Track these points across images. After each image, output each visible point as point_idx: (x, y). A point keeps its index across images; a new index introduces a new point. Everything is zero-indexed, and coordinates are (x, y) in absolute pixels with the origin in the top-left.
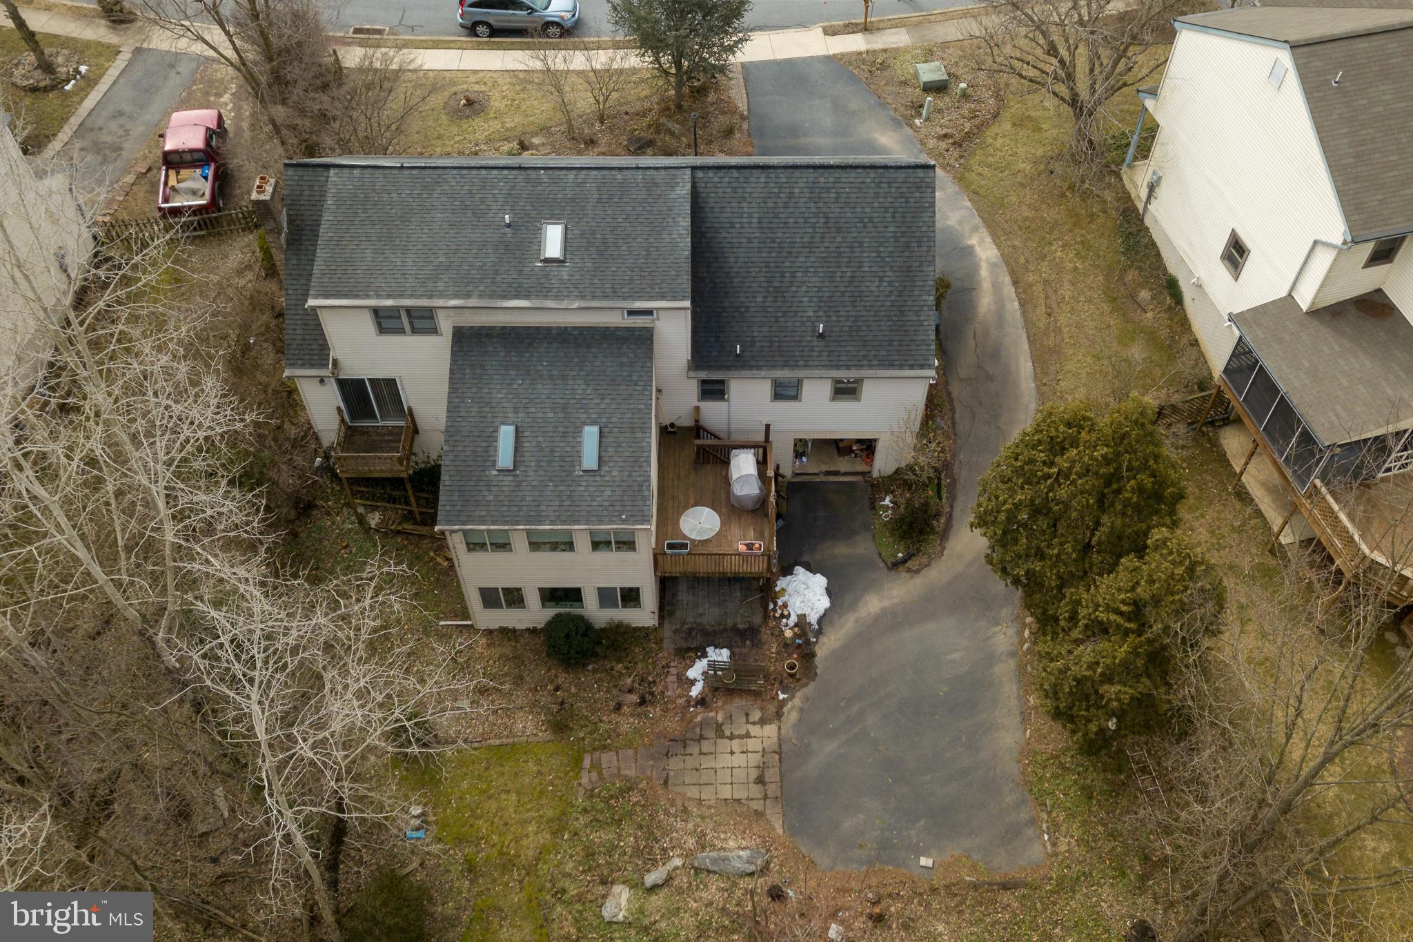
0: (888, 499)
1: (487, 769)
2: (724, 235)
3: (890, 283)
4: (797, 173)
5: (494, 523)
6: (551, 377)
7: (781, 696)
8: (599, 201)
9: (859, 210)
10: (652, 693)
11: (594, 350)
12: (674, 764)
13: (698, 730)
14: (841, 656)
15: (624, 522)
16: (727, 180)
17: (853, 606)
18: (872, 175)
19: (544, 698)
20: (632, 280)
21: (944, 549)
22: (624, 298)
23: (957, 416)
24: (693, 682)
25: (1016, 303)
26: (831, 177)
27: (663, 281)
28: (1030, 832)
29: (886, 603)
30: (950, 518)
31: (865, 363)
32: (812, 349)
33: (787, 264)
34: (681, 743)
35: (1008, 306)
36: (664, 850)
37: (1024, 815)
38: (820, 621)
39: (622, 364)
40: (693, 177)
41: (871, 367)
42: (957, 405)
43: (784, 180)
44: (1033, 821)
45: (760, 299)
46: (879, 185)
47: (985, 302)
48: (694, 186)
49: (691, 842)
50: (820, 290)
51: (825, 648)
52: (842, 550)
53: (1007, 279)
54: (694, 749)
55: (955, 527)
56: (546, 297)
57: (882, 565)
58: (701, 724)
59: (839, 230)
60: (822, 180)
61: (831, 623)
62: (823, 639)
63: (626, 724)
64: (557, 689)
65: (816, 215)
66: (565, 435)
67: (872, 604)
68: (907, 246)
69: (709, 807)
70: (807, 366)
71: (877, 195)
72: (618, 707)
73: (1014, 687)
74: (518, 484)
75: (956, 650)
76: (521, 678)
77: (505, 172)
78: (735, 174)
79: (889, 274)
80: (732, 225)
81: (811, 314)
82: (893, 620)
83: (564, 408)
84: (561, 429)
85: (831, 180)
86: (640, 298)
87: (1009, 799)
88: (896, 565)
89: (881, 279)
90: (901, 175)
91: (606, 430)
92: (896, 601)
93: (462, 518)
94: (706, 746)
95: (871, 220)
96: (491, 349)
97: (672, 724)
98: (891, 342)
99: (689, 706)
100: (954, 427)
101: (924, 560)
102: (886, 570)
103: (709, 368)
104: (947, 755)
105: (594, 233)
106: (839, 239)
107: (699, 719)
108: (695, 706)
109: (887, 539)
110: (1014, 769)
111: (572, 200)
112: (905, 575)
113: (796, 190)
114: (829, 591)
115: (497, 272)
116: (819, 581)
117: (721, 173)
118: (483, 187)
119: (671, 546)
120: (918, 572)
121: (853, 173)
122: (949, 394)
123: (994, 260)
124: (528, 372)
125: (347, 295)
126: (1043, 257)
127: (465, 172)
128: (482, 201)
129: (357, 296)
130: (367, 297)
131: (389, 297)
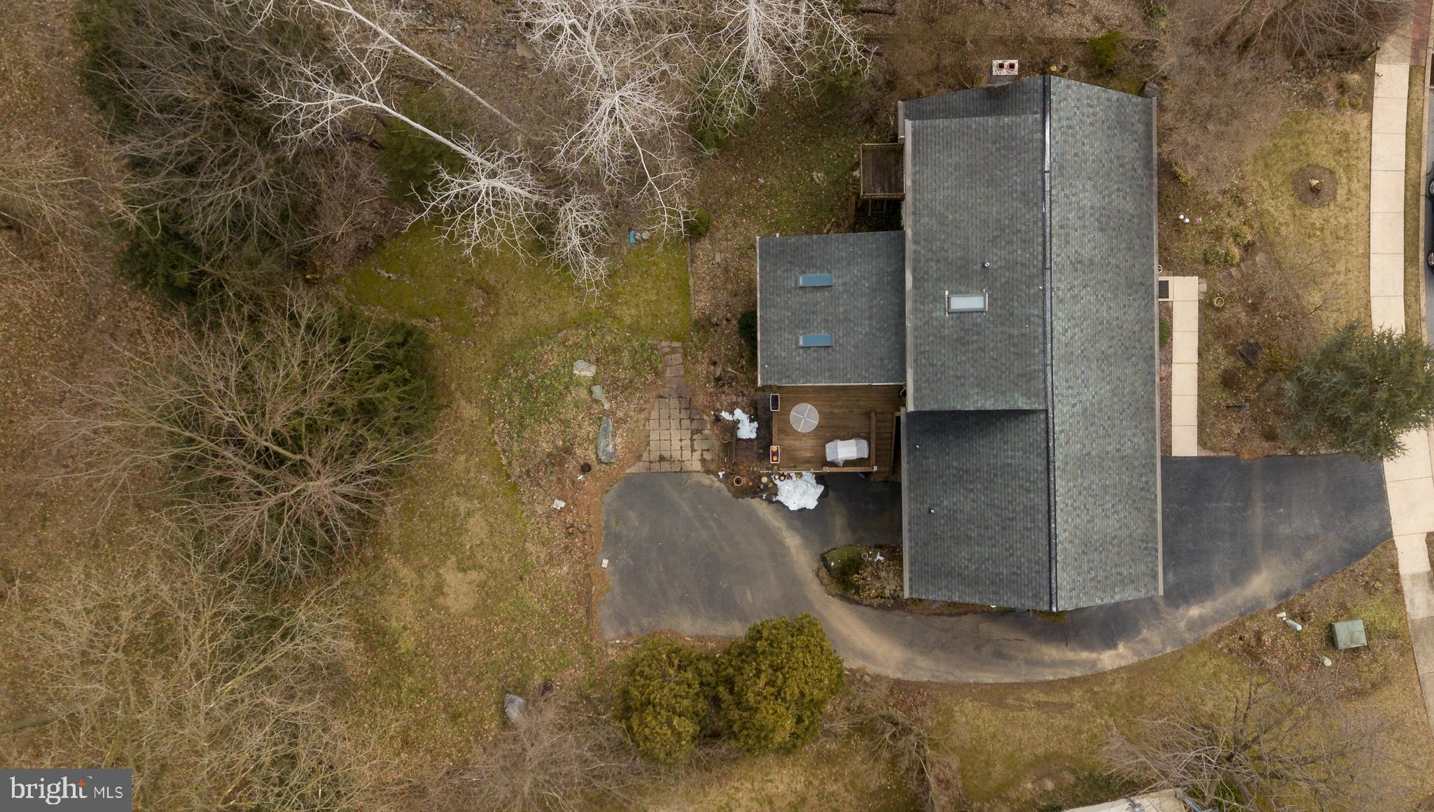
0: (882, 558)
1: (673, 278)
2: (999, 436)
3: (967, 567)
4: (1045, 496)
5: (761, 277)
6: (871, 307)
7: (721, 474)
8: (1011, 336)
9: (1019, 545)
10: (723, 385)
11: (894, 338)
12: (674, 402)
13: (698, 417)
14: (752, 517)
15: (763, 366)
16: (1039, 438)
17: (791, 527)
18: (1044, 558)
19: (722, 312)
20: (932, 365)
21: (833, 596)
22: (915, 361)
23: (945, 618)
24: (732, 413)
25: (1051, 678)
26: (1042, 523)
27: (932, 390)
28: (622, 632)
29: (793, 551)
30: (858, 603)
31: (913, 544)
32: (922, 503)
33: (979, 486)
34: (689, 406)
35: (1047, 671)
36: (616, 398)
37: (633, 629)
38: (779, 502)
39: (882, 359)
40: (1040, 411)
41: (911, 548)
42: (954, 619)
43: (1039, 485)
44: (629, 635)
45: (955, 464)
46: (1037, 563)
47: (1052, 652)
48: (1033, 412)
49: (620, 414)
50: (962, 511)
51: (759, 506)
52: (838, 522)
53: (1078, 674)
54: (684, 414)
55: (850, 606)
56: (915, 301)
57: (826, 550)
58: (702, 419)
59: (1004, 529)
60: (1040, 517)
61: (778, 510)
62: (765, 504)
63: (702, 369)
64: (728, 320)
65: (1014, 511)
66: (826, 321)
67: (792, 541)
68: (993, 583)
69: (644, 426)
70: (910, 499)
71: (1029, 561)
72: (715, 364)
73: (723, 634)
74: (789, 291)
75: (753, 597)
77: (1040, 257)
78: (1043, 445)
79: (973, 567)
80: (1006, 443)
81: (945, 503)
82: (778, 554)
83: (847, 319)
84: (830, 318)
85: (1040, 524)
86: (916, 373)
87: (645, 621)
88: (823, 559)
89: (969, 560)
90: (1045, 582)
91: (830, 350)
92: (795, 558)
93: (764, 255)
94: (686, 423)
95: (1012, 555)
96: (893, 261)
97: (701, 400)
98: (926, 565)
99: (715, 410)
100: (935, 614)
101: (826, 581)
102: (820, 552)
103: (908, 424)
104: (677, 584)
105: (978, 334)
106: (997, 528)
107: (706, 417)
108: (715, 415)
109: (846, 554)
110: (665, 626)
111: (1012, 314)
112: (816, 566)
113: (1032, 495)
114: (803, 510)
115: (938, 261)
116: (811, 504)
117: (1043, 434)
118: (1024, 241)
119: (775, 398)
120: (817, 575)
121: (1045, 542)
123: (1099, 666)
124: (874, 290)
125: (914, 149)
126: (1097, 707)
127: (1040, 224)
128: (1010, 242)
129: (914, 157)
130: (914, 165)
131: (914, 182)
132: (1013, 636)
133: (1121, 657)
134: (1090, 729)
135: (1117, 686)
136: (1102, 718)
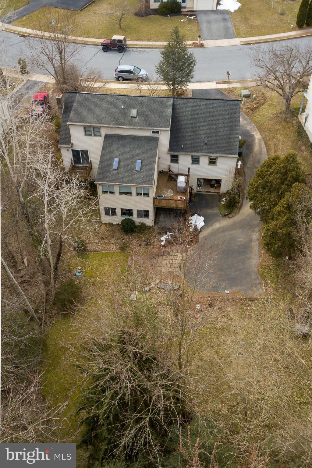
0: (224, 199)
1: (101, 258)
2: (181, 116)
3: (226, 131)
4: (202, 100)
5: (110, 182)
6: (130, 148)
7: (188, 247)
8: (147, 104)
9: (219, 111)
10: (150, 243)
11: (142, 142)
12: (155, 261)
13: (162, 253)
14: (206, 238)
15: (146, 184)
16: (183, 101)
17: (211, 225)
18: (223, 102)
19: (119, 242)
20: (154, 123)
21: (240, 212)
22: (152, 127)
23: (246, 177)
24: (162, 241)
25: (265, 149)
26: (211, 102)
27: (163, 123)
28: (259, 286)
29: (221, 225)
30: (242, 204)
31: (218, 152)
32: (203, 148)
33: (198, 124)
34: (157, 256)
35: (263, 150)
36: (149, 282)
37: (258, 282)
38: (201, 228)
39: (149, 146)
40: (173, 100)
41: (220, 153)
42: (246, 174)
43: (198, 102)
44: (260, 283)
45: (189, 133)
46: (225, 105)
47: (256, 148)
48: (173, 103)
49: (158, 281)
50: (206, 131)
51: (202, 235)
52: (209, 211)
53: (263, 143)
54: (161, 258)
55: (243, 206)
56: (131, 126)
57: (221, 216)
58: (164, 252)
59: (213, 116)
60: (209, 103)
61: (204, 229)
62: (201, 233)
63: (142, 249)
64: (123, 240)
65: (207, 112)
66: (132, 162)
67: (217, 225)
68: (232, 121)
69: (164, 273)
70: (201, 152)
71: (224, 107)
72: (140, 245)
73: (257, 248)
74: (118, 173)
75: (241, 238)
76: (113, 236)
77: (123, 96)
78: (185, 100)
79: (226, 128)
80: (183, 113)
81: (203, 138)
82: (223, 230)
83: (133, 155)
84: (131, 160)
85: (211, 103)
86: (156, 127)
87: (254, 277)
88: (225, 216)
89: (224, 130)
90: (231, 102)
91: (143, 161)
92: (224, 225)
93: (102, 180)
94: (164, 257)
95: (222, 114)
96: (114, 140)
97: (155, 251)
98: (226, 147)
99: (161, 247)
100: (245, 180)
101: (234, 215)
102: (222, 217)
103: (174, 151)
104: (236, 265)
105: (145, 112)
106: (213, 118)
107: (163, 250)
108: (162, 247)
109: (223, 209)
110: (256, 269)
111: (140, 104)
112: (227, 218)
113: (202, 105)
114: (204, 221)
115: (118, 119)
116: (202, 219)
117: (181, 100)
118: (117, 100)
120: (231, 218)
121: (217, 101)
122: (244, 171)
123: (260, 138)
124: (124, 146)
125: (78, 122)
126: (274, 138)
127: (112, 96)
128: (116, 103)
129: (80, 123)
130: (83, 123)
131: (89, 123)
132: (252, 159)
133: (256, 134)
134: (282, 139)
135: (267, 134)
136: (278, 136)
